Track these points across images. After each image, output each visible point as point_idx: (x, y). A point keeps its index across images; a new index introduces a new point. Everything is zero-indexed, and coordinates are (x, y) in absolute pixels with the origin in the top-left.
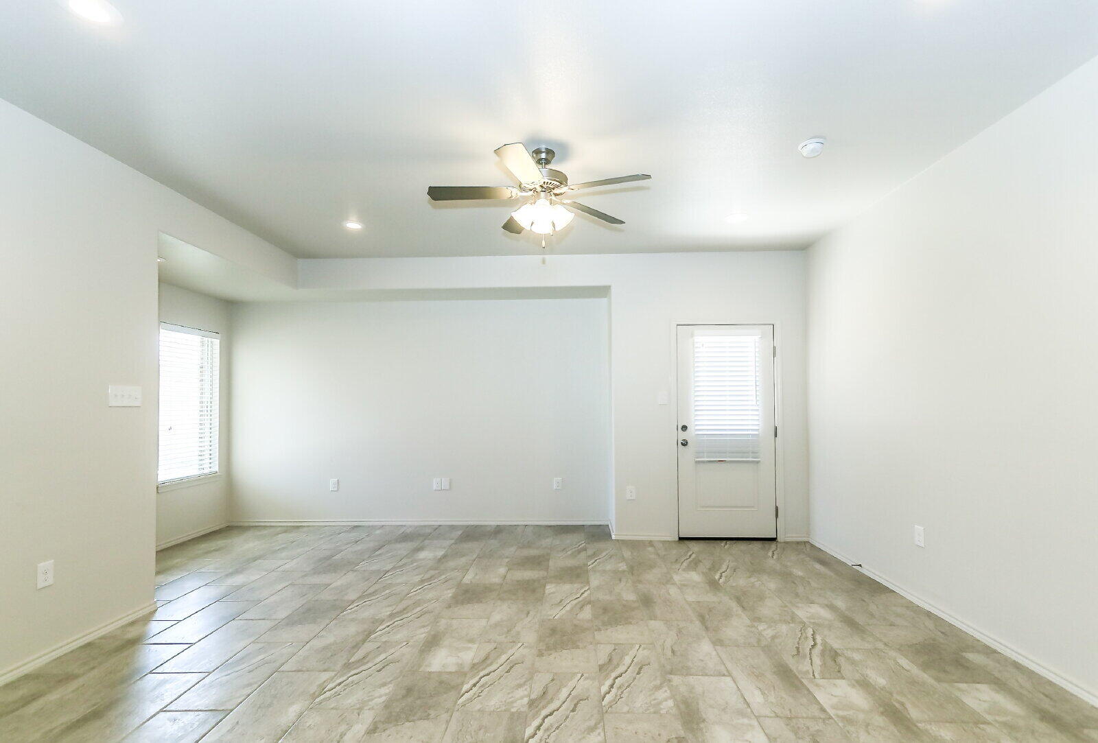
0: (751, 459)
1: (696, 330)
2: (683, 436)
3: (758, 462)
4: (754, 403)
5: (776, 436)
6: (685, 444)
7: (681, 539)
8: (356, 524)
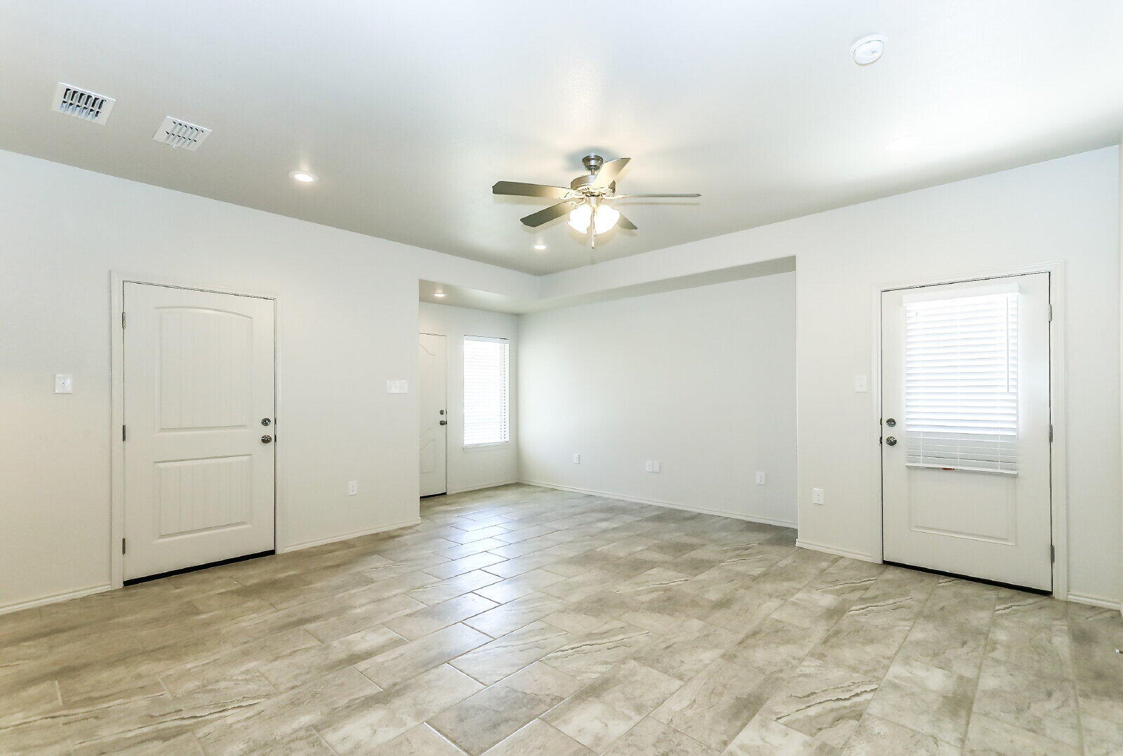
0: (999, 471)
1: (906, 295)
2: (888, 432)
3: (1015, 476)
4: (1005, 390)
5: (1051, 440)
6: (892, 443)
7: (886, 563)
8: (589, 493)
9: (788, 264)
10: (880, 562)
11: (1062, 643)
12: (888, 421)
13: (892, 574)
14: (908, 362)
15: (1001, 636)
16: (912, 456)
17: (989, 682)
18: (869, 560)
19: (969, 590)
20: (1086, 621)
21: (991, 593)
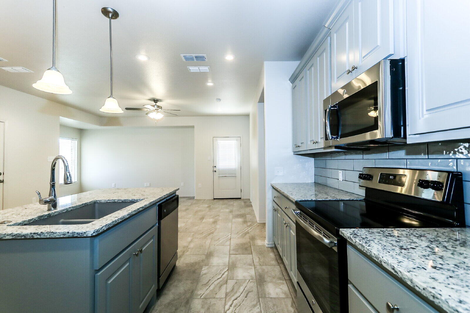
9: (193, 127)
10: (213, 199)
11: (243, 204)
12: (215, 167)
13: (215, 200)
14: (218, 155)
15: (235, 204)
16: (219, 174)
17: (234, 209)
18: (211, 199)
19: (229, 200)
20: (245, 201)
21: (232, 200)
